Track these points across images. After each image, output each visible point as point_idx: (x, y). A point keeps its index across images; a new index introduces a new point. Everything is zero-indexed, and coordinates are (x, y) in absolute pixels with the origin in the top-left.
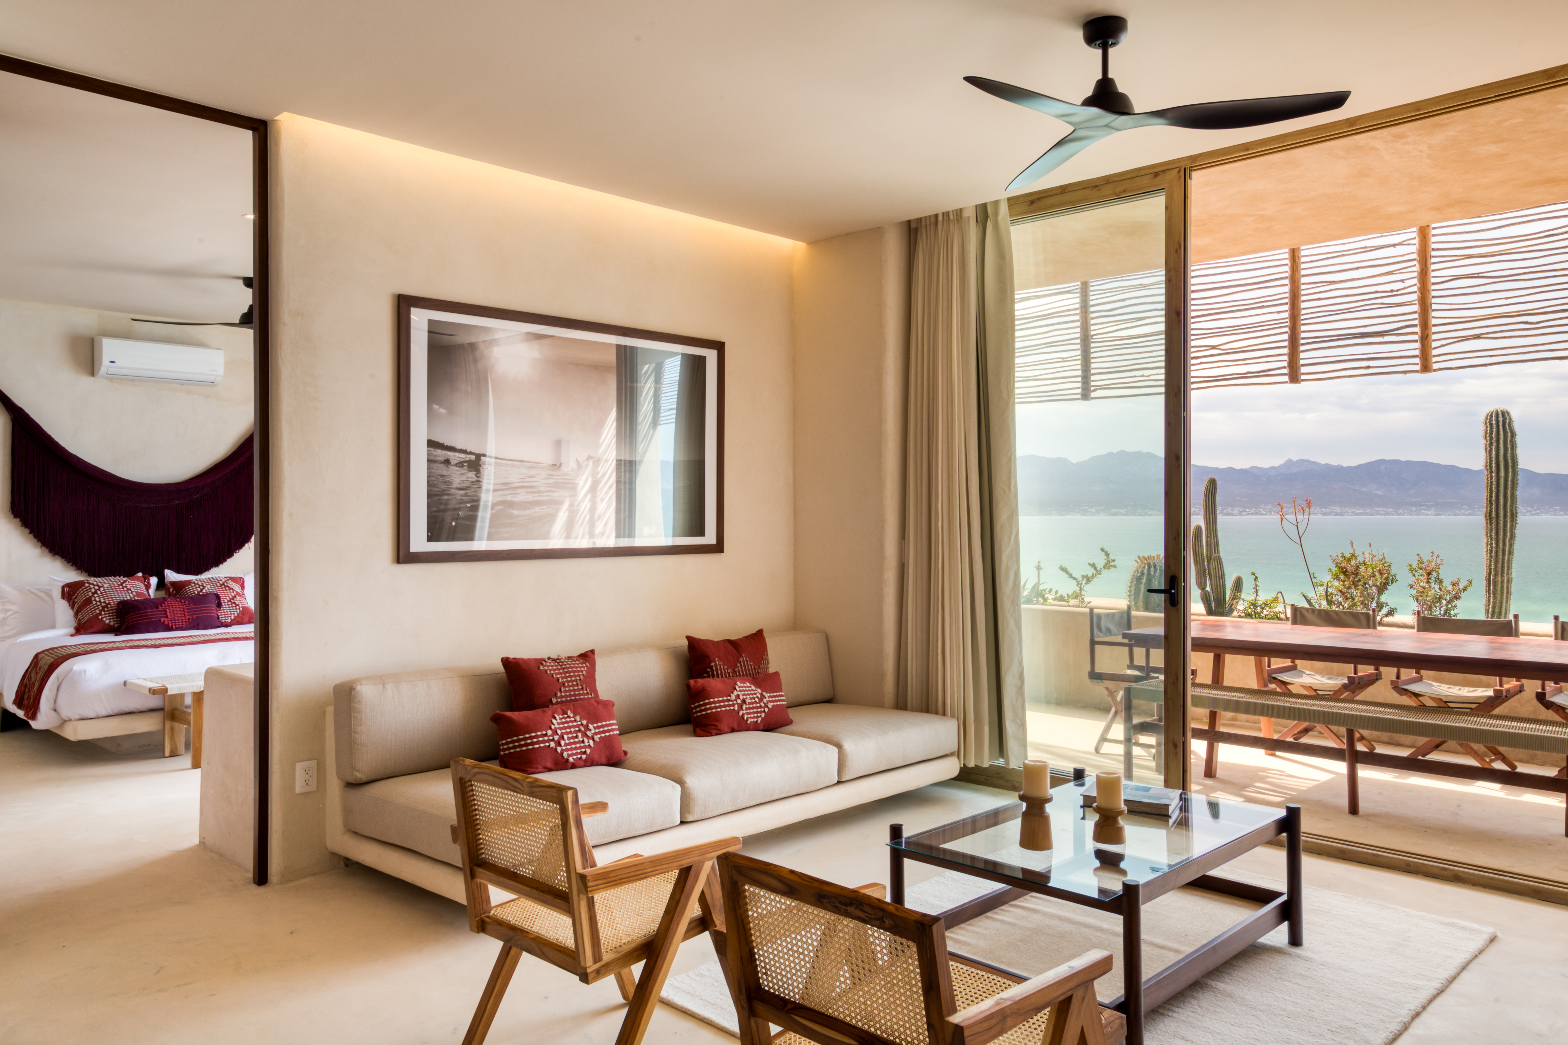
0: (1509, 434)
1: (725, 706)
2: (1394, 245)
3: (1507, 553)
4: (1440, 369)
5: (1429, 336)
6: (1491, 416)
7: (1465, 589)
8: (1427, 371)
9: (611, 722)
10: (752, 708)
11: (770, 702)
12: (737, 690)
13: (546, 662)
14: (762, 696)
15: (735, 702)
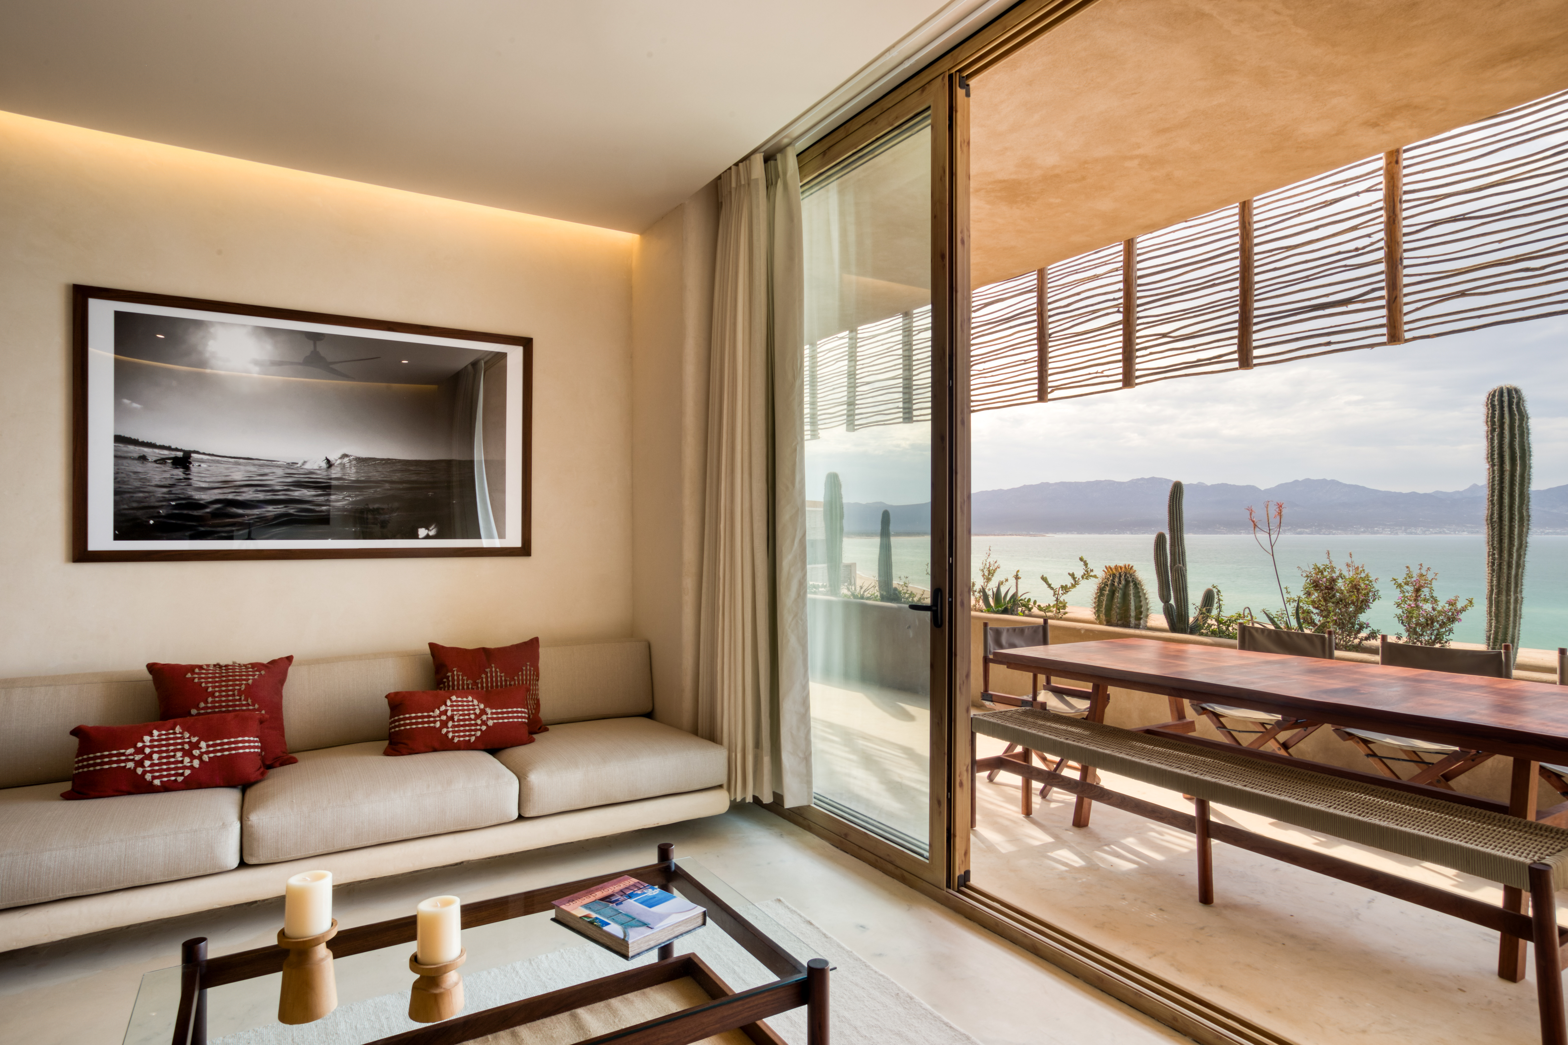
0: (1517, 417)
2: (1358, 194)
3: (1514, 566)
4: (1415, 339)
5: (1398, 298)
6: (1494, 396)
7: (1464, 609)
8: (1395, 341)
9: (240, 739)
10: (462, 726)
11: (492, 719)
12: (446, 705)
13: (204, 669)
14: (483, 712)
15: (438, 719)
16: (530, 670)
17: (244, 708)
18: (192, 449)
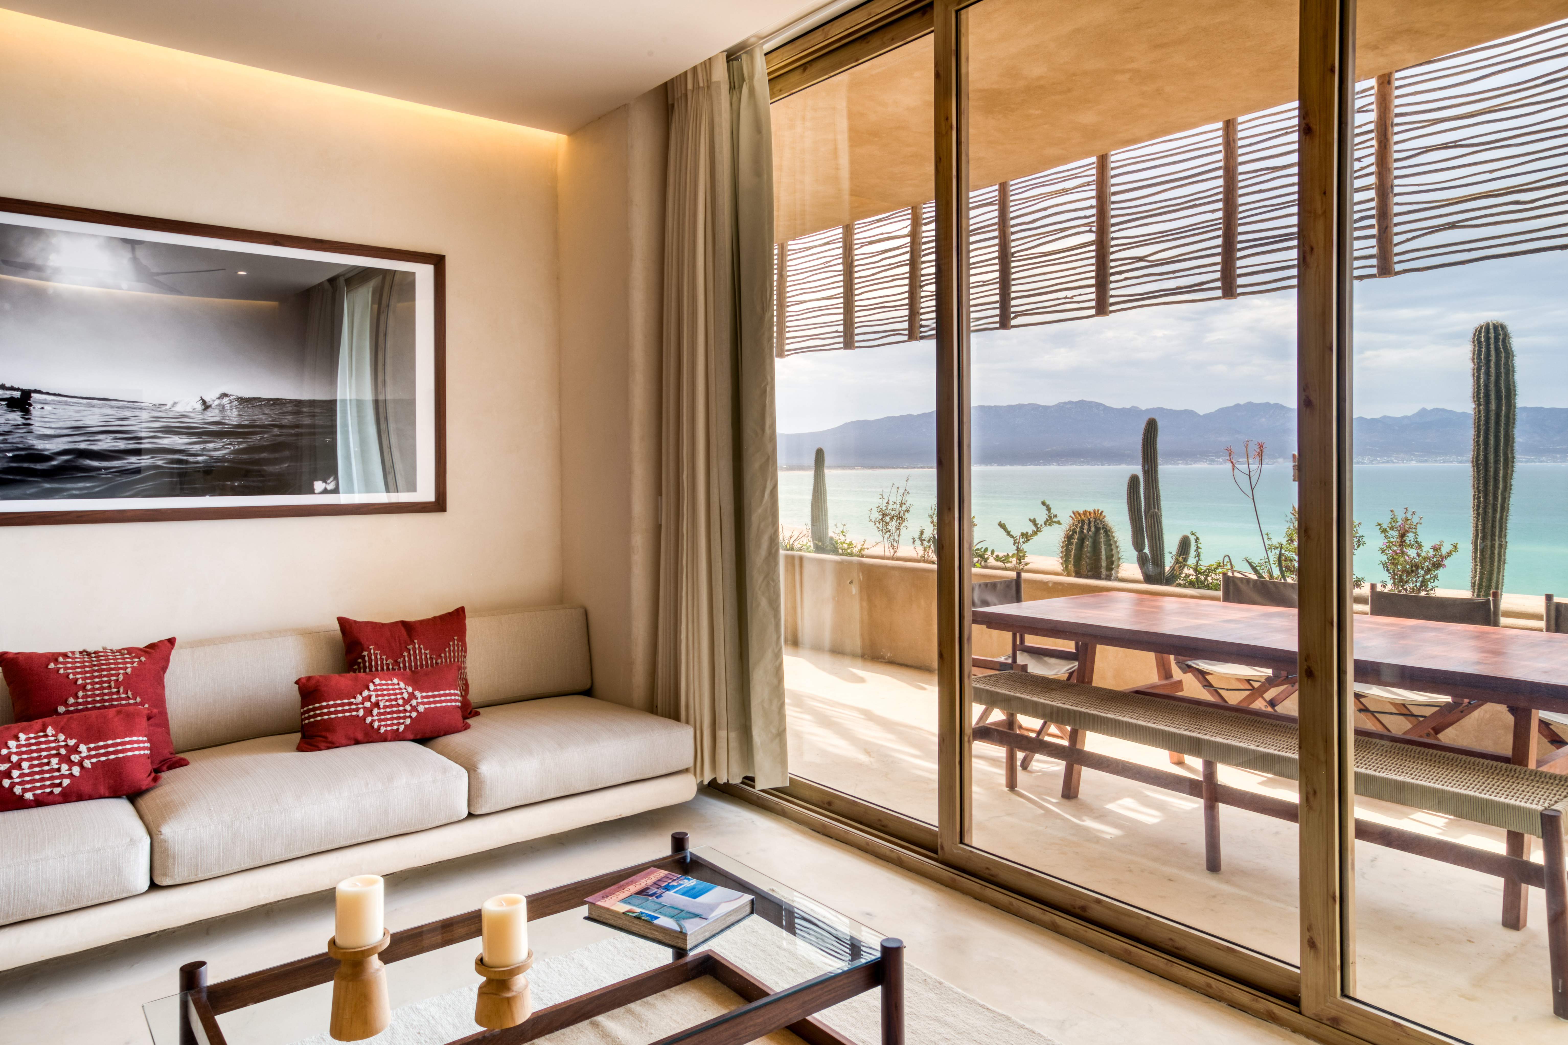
0: (1503, 355)
1: (344, 711)
3: (1499, 510)
4: (1404, 271)
5: (1390, 229)
6: (1480, 332)
7: (1449, 555)
8: (1384, 273)
9: (127, 739)
10: (389, 713)
11: (423, 703)
12: (369, 690)
13: (69, 657)
14: (412, 696)
15: (361, 706)
16: (458, 645)
17: (124, 702)
18: (32, 388)
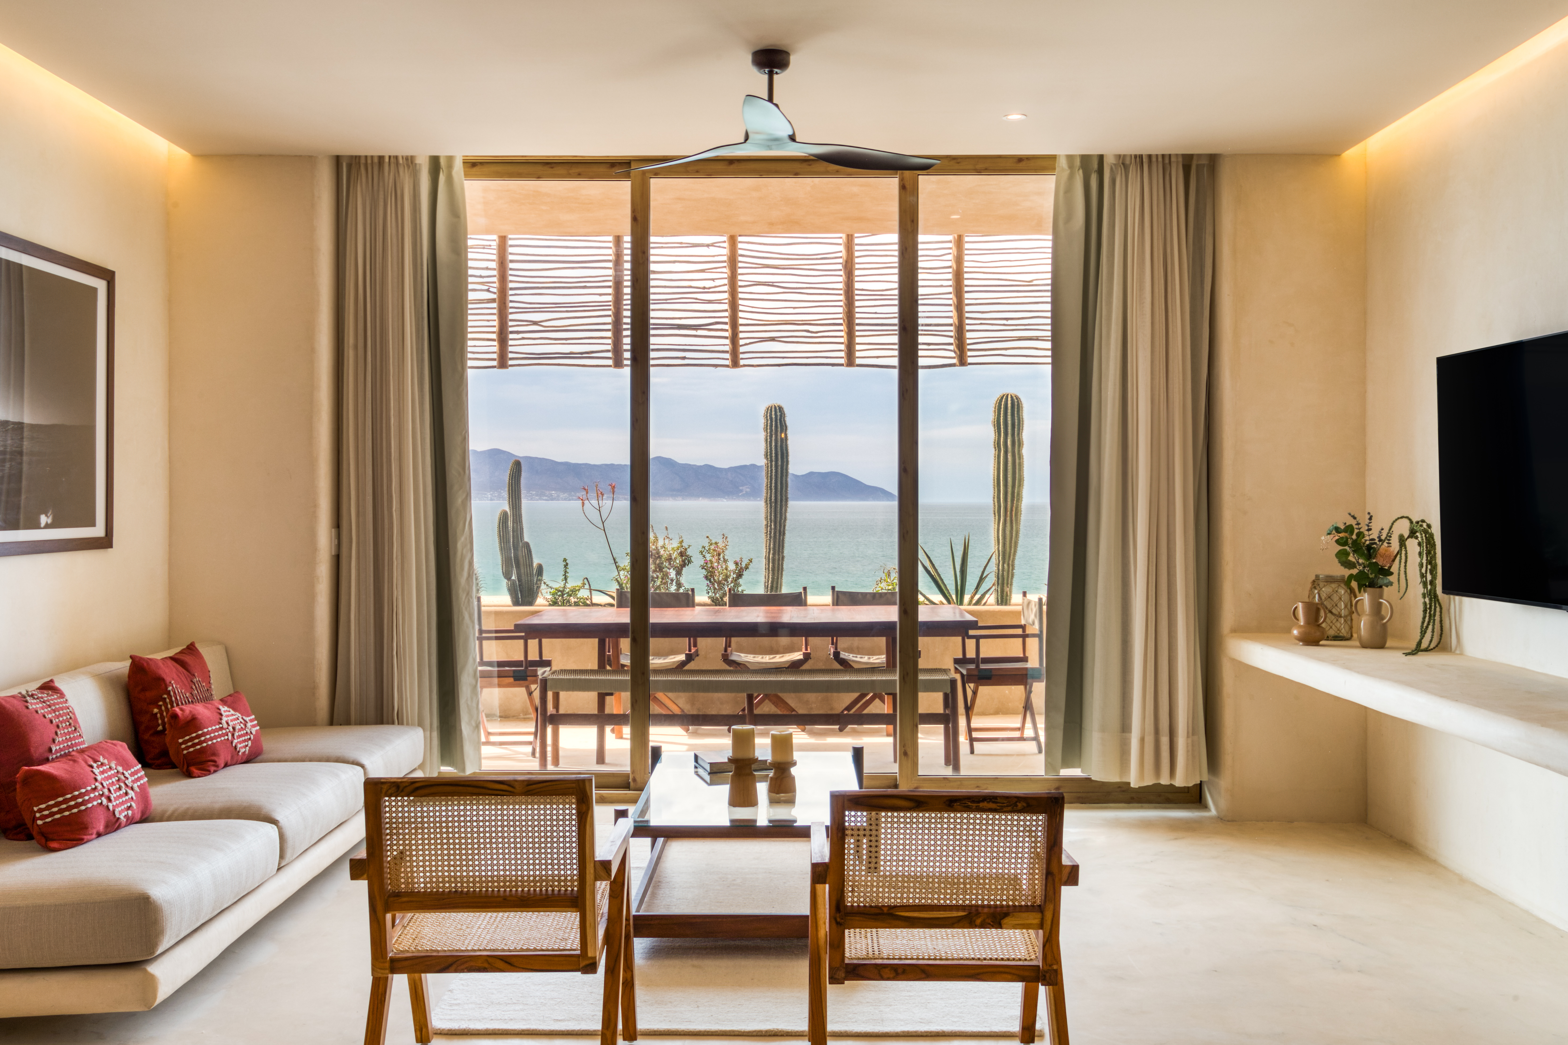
1: (220, 736)
2: (708, 246)
3: (782, 534)
4: (745, 366)
5: (737, 334)
7: (747, 568)
8: (735, 366)
10: (241, 736)
11: (252, 727)
12: (224, 716)
14: (244, 720)
15: (228, 730)
